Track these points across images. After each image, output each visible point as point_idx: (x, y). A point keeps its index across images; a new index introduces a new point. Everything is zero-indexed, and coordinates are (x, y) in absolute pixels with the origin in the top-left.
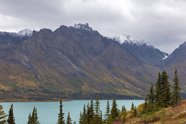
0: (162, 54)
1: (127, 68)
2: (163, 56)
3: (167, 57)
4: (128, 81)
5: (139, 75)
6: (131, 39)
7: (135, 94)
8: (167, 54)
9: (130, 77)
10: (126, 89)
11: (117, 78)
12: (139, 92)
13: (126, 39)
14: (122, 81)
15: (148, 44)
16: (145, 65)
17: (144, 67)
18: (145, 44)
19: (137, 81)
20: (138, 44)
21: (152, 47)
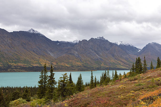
0: (138, 49)
1: (121, 56)
2: (138, 50)
3: (140, 51)
4: (122, 62)
5: (127, 59)
6: (123, 43)
7: (125, 68)
8: (140, 49)
9: (123, 60)
10: (121, 65)
11: (117, 61)
12: (127, 67)
13: (121, 43)
14: (119, 62)
15: (131, 45)
16: (129, 54)
17: (129, 55)
18: (130, 45)
19: (126, 62)
20: (126, 45)
21: (133, 46)
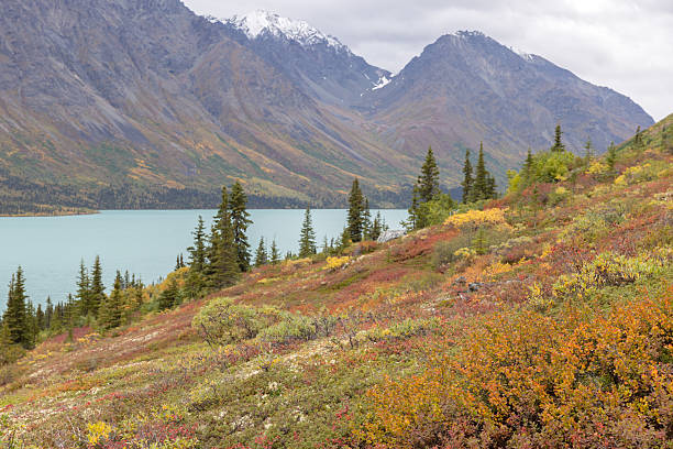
0: (374, 73)
1: (268, 113)
2: (376, 79)
3: (386, 81)
4: (271, 152)
5: (304, 134)
6: (284, 24)
7: (291, 193)
8: (387, 74)
9: (273, 141)
10: (265, 176)
11: (236, 145)
12: (300, 187)
13: (266, 24)
14: (253, 154)
15: (331, 42)
16: (320, 105)
17: (318, 112)
18: (325, 42)
19: (298, 153)
20: (302, 40)
21: (343, 51)
